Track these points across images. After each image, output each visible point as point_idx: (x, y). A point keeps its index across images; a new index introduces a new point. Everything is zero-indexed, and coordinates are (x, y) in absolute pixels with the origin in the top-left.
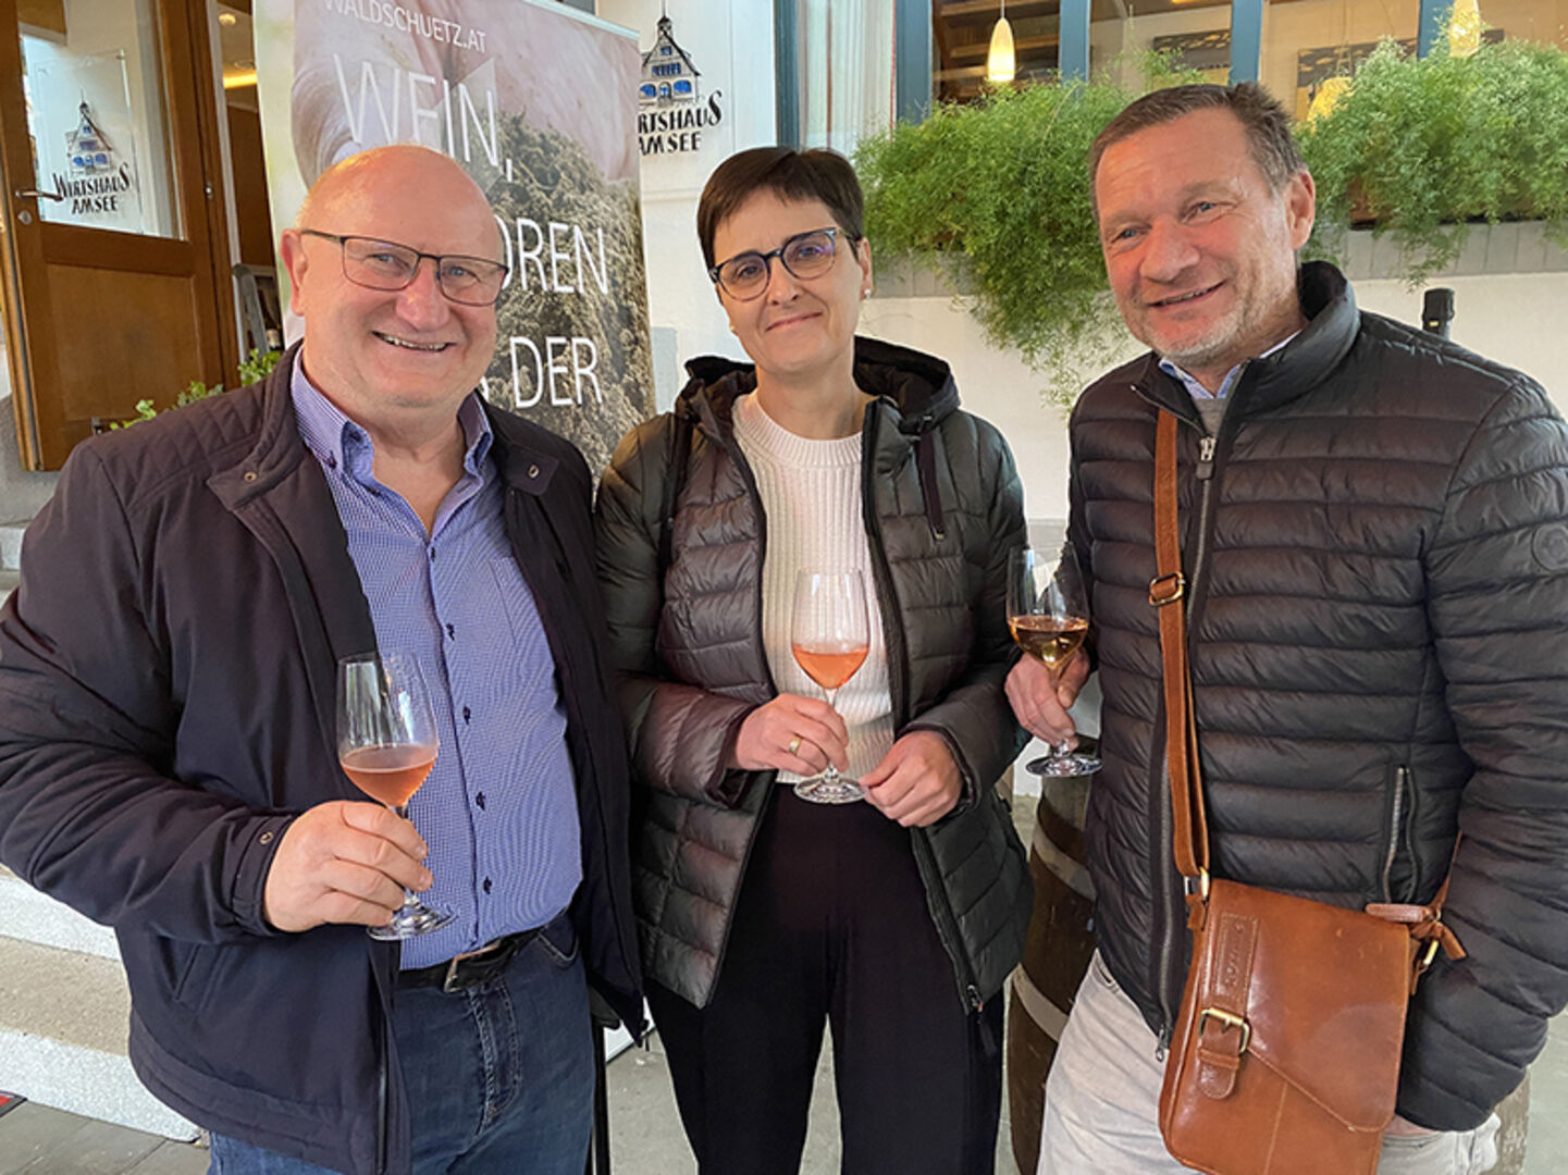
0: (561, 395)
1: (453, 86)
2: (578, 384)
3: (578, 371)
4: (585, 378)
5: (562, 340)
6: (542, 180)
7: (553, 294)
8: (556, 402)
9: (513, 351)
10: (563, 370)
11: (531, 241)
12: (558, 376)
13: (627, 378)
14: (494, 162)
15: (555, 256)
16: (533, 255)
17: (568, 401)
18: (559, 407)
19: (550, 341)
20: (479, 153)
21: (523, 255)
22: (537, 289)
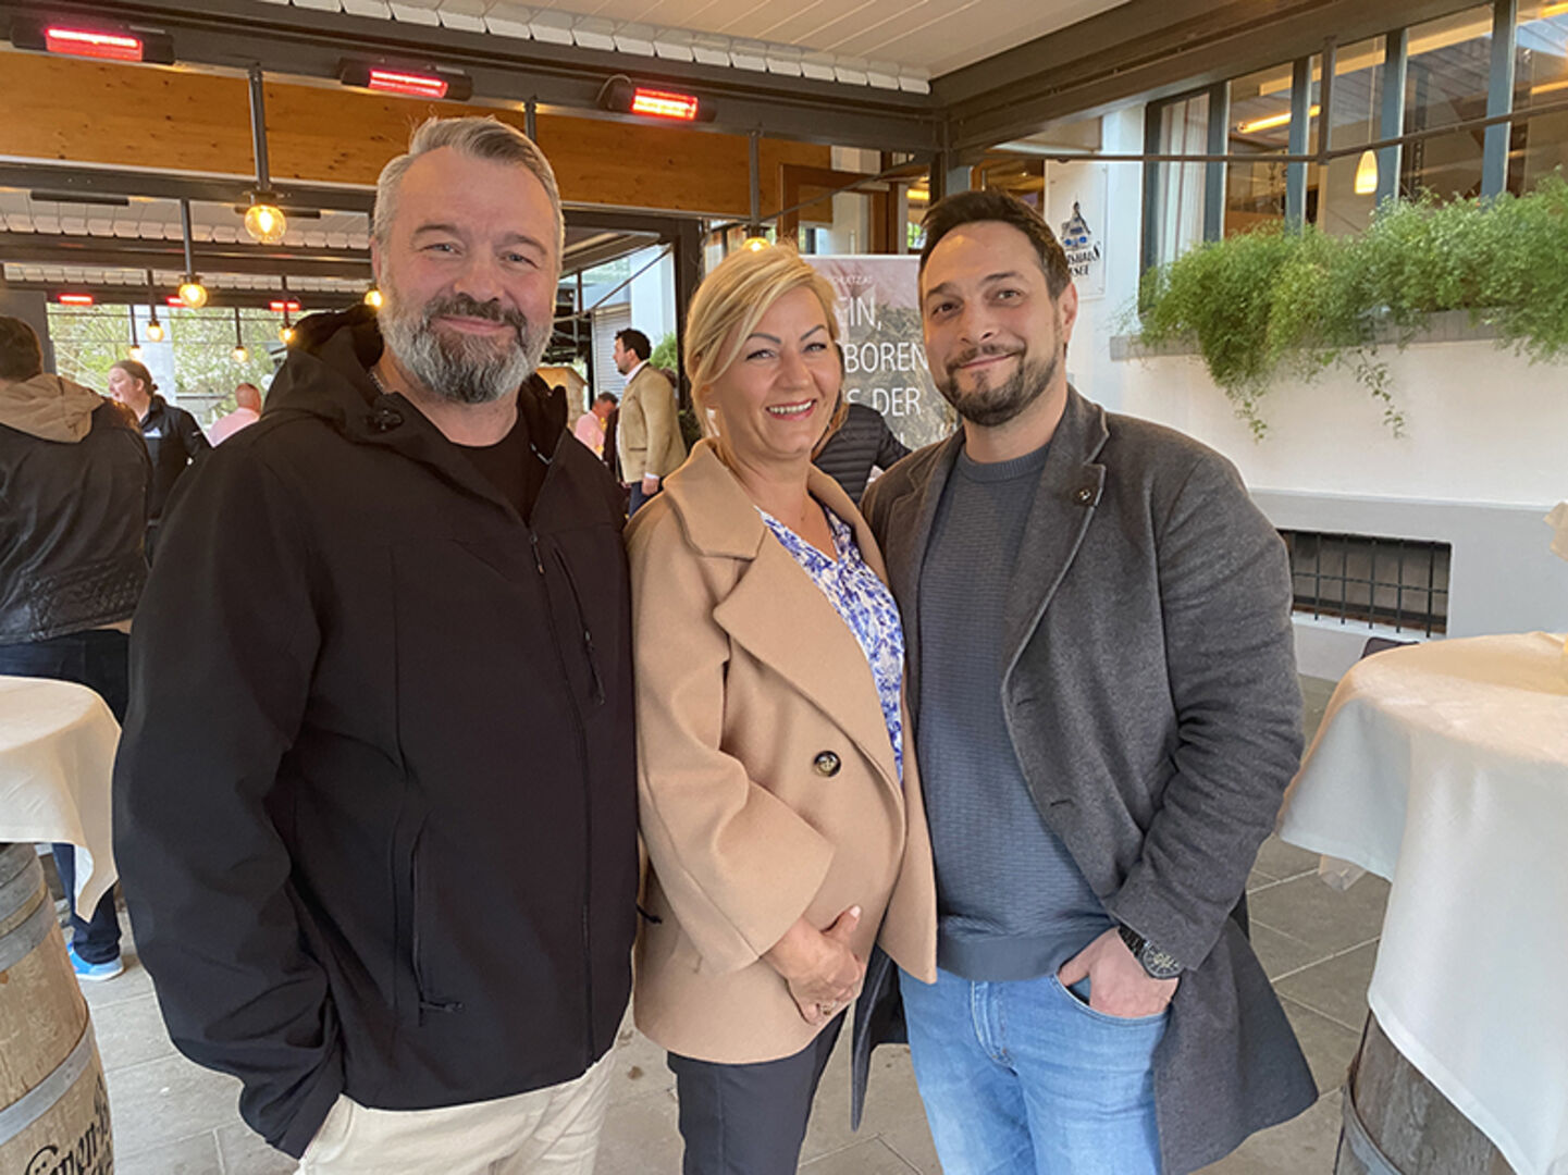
0: (898, 410)
1: (855, 299)
2: (908, 407)
3: (908, 401)
4: (912, 405)
5: (900, 389)
6: (896, 326)
7: (897, 371)
8: (895, 413)
9: (875, 395)
10: (900, 401)
11: (888, 350)
12: (897, 405)
13: (935, 404)
14: (872, 323)
15: (900, 356)
16: (889, 357)
17: (902, 414)
18: (896, 418)
19: (894, 390)
20: (865, 321)
21: (883, 358)
22: (890, 370)
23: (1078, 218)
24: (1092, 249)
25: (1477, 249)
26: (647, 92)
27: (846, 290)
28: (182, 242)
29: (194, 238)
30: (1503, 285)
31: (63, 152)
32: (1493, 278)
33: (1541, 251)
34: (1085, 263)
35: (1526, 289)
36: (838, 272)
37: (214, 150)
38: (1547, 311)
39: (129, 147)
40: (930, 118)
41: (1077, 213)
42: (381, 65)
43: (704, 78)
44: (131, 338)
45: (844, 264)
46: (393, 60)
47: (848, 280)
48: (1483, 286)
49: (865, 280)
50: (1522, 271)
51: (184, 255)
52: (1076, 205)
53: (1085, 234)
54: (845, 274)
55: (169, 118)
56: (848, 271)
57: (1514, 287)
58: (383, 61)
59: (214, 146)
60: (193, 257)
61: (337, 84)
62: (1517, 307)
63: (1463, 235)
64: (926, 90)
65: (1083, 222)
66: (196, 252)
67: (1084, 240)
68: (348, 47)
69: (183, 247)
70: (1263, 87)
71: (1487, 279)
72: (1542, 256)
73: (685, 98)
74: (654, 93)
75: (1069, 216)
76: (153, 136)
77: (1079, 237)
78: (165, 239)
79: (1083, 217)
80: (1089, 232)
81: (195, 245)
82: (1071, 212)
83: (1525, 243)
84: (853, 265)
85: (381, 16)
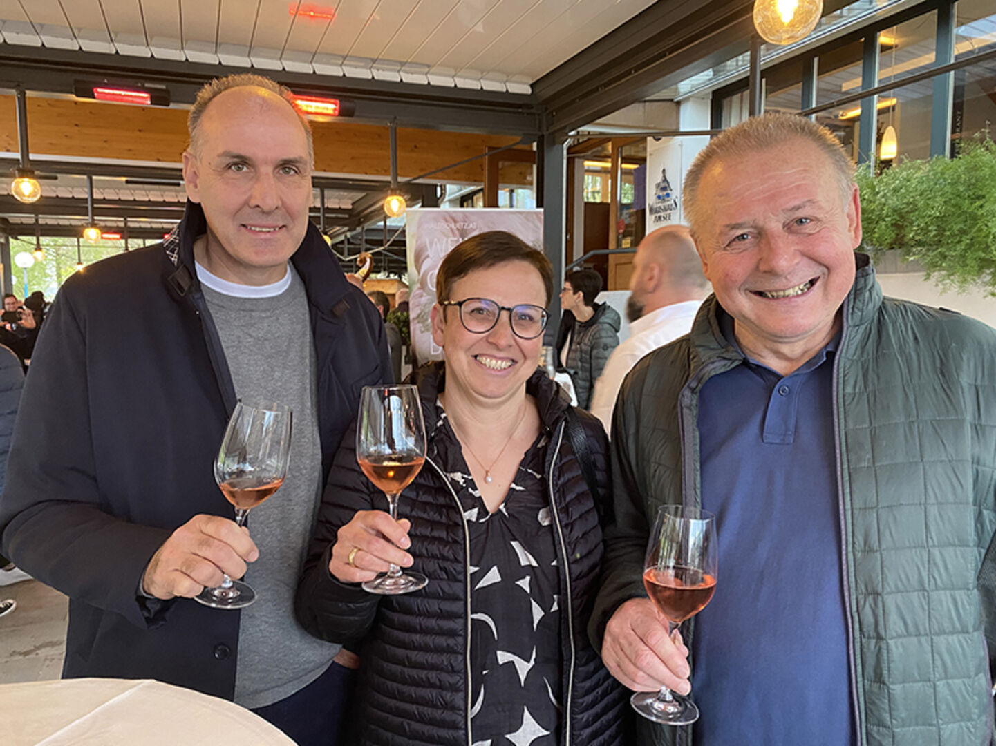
23: (665, 180)
24: (672, 202)
25: (905, 201)
26: (305, 97)
27: (456, 232)
28: (87, 199)
29: (95, 196)
30: (922, 229)
31: (9, 148)
32: (916, 224)
33: (953, 202)
34: (669, 212)
35: (941, 231)
36: (451, 221)
37: (105, 144)
38: (955, 251)
39: (51, 144)
40: (532, 111)
41: (664, 176)
42: (105, 84)
43: (349, 87)
44: (77, 258)
45: (454, 215)
46: (114, 80)
47: (458, 225)
48: (908, 229)
49: (471, 226)
50: (937, 217)
51: (87, 208)
52: (664, 170)
53: (669, 192)
54: (455, 222)
55: (77, 125)
56: (458, 219)
57: (930, 231)
58: (106, 81)
59: (105, 141)
60: (93, 208)
61: (73, 97)
62: (935, 247)
63: (896, 190)
64: (528, 91)
65: (668, 183)
66: (95, 206)
67: (668, 195)
68: (80, 72)
69: (87, 203)
70: (844, 85)
71: (911, 224)
72: (954, 206)
73: (333, 101)
74: (309, 98)
75: (659, 179)
76: (66, 136)
77: (665, 193)
78: (73, 197)
79: (668, 179)
80: (671, 190)
81: (94, 201)
82: (661, 175)
83: (942, 195)
84: (461, 215)
85: (108, 52)
